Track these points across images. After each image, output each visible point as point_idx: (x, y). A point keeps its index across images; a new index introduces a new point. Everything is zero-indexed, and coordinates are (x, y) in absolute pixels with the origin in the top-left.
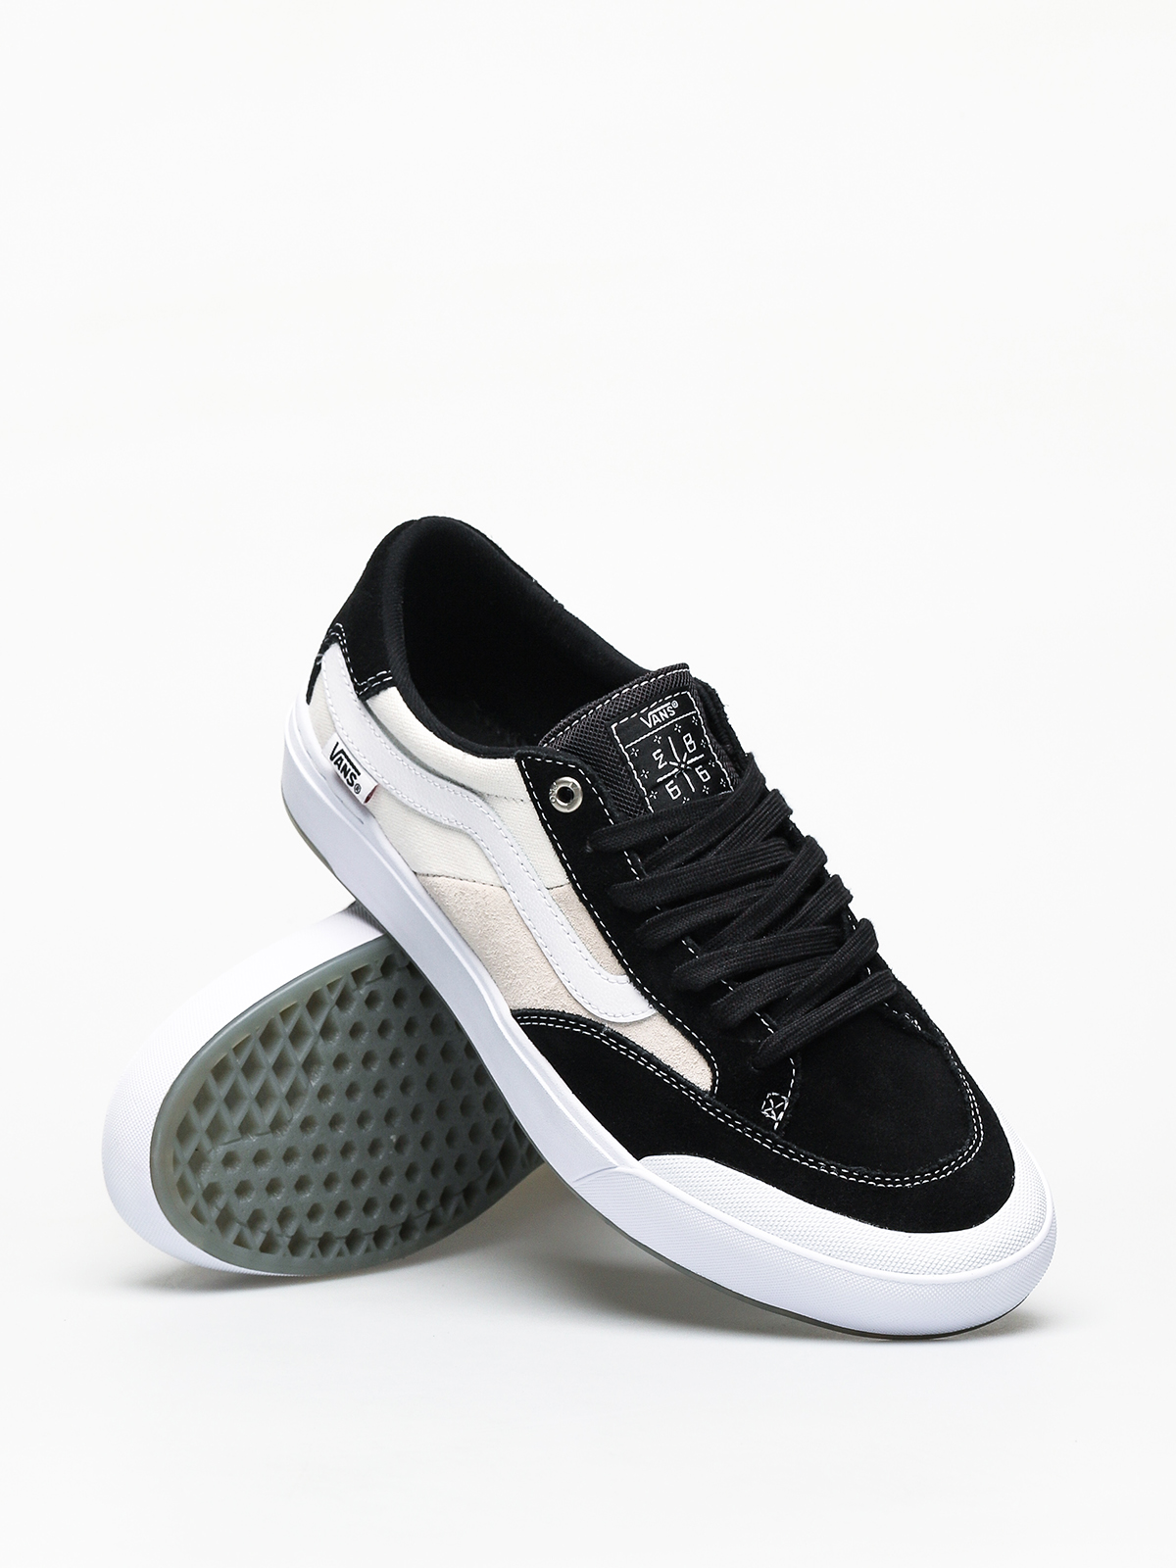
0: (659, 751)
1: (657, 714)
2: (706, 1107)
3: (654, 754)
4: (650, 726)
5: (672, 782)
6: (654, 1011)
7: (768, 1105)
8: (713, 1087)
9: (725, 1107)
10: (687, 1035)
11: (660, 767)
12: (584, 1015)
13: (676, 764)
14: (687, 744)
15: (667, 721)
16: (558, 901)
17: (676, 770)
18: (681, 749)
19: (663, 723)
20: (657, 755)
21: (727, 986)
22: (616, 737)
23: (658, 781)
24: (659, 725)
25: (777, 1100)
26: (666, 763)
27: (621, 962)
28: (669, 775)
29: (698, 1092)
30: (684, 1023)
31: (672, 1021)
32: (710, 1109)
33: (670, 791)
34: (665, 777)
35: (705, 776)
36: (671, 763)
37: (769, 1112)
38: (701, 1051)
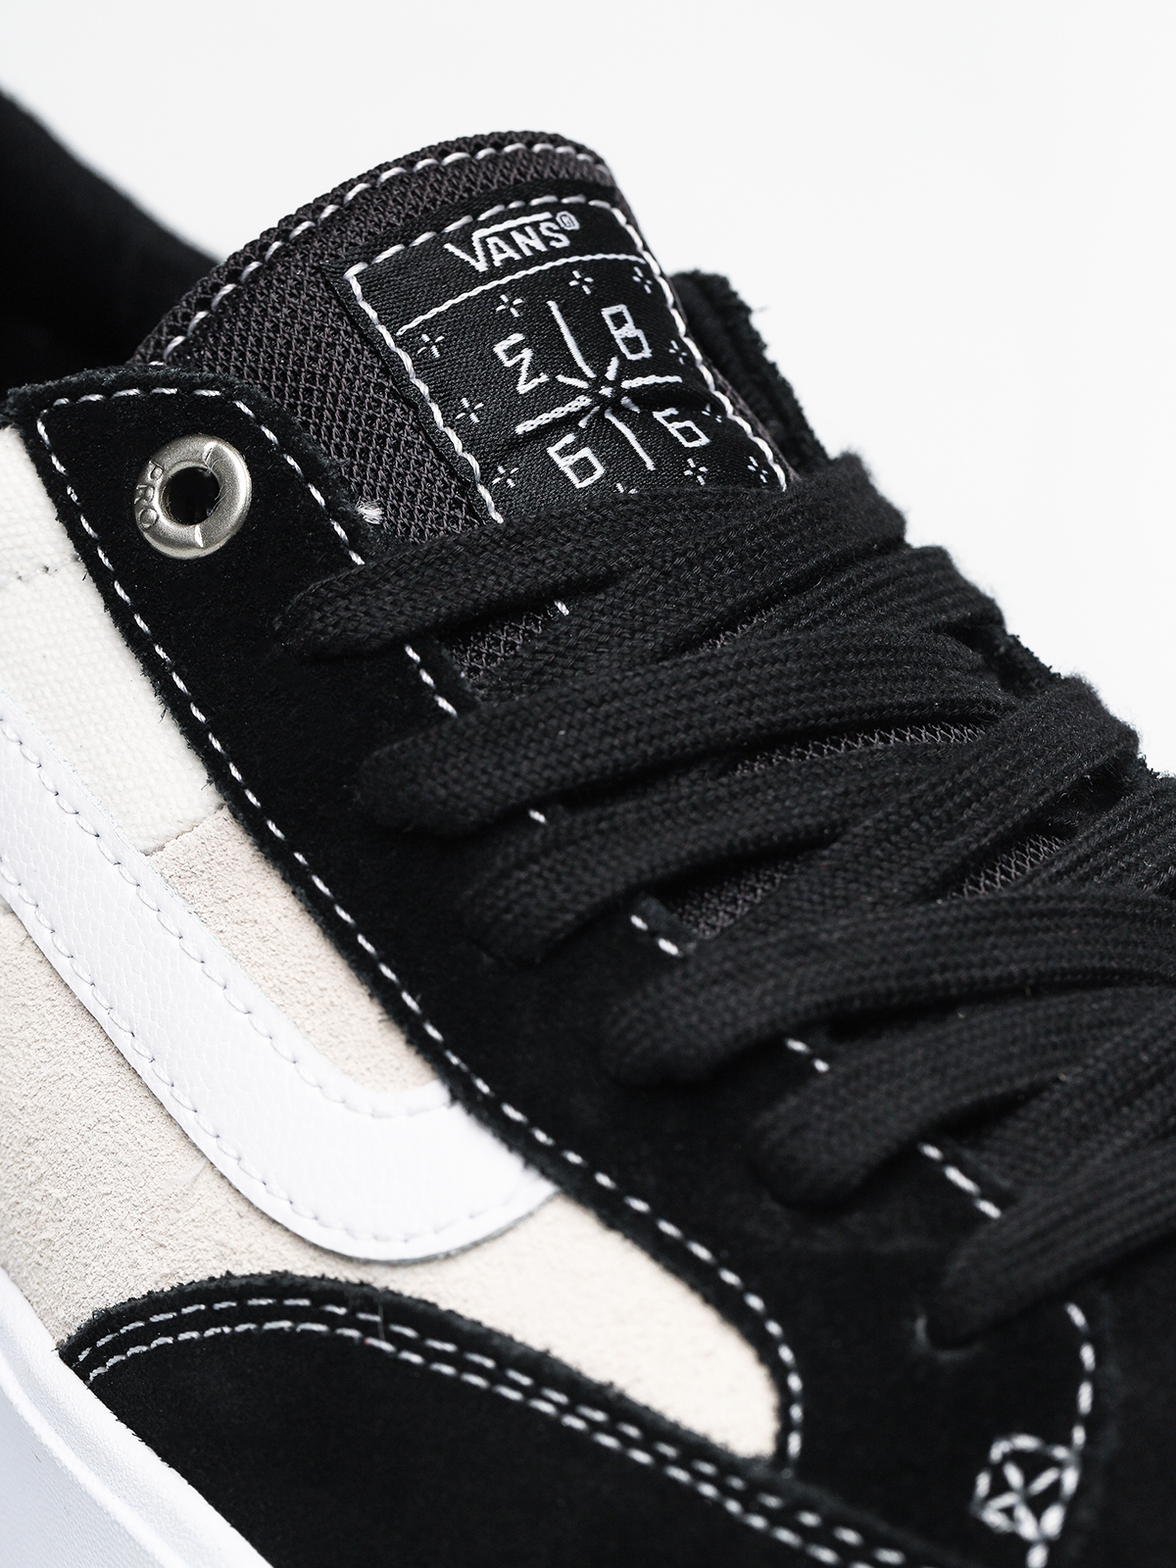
0: (516, 338)
1: (506, 236)
2: (764, 1511)
3: (500, 349)
4: (481, 266)
5: (569, 438)
6: (547, 1188)
7: (1000, 1486)
8: (781, 1441)
9: (832, 1503)
10: (671, 1258)
11: (523, 388)
12: (305, 1266)
13: (583, 385)
14: (618, 335)
15: (538, 258)
16: (181, 878)
17: (583, 401)
18: (599, 346)
19: (526, 262)
20: (512, 351)
21: (809, 1059)
22: (366, 306)
23: (520, 430)
24: (510, 266)
25: (1032, 1463)
26: (544, 378)
27: (418, 1041)
28: (559, 412)
29: (727, 1464)
30: (658, 1211)
31: (611, 1213)
32: (775, 1518)
33: (564, 464)
34: (544, 419)
35: (690, 435)
36: (561, 378)
37: (1009, 1512)
38: (728, 1306)
